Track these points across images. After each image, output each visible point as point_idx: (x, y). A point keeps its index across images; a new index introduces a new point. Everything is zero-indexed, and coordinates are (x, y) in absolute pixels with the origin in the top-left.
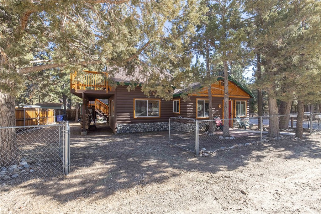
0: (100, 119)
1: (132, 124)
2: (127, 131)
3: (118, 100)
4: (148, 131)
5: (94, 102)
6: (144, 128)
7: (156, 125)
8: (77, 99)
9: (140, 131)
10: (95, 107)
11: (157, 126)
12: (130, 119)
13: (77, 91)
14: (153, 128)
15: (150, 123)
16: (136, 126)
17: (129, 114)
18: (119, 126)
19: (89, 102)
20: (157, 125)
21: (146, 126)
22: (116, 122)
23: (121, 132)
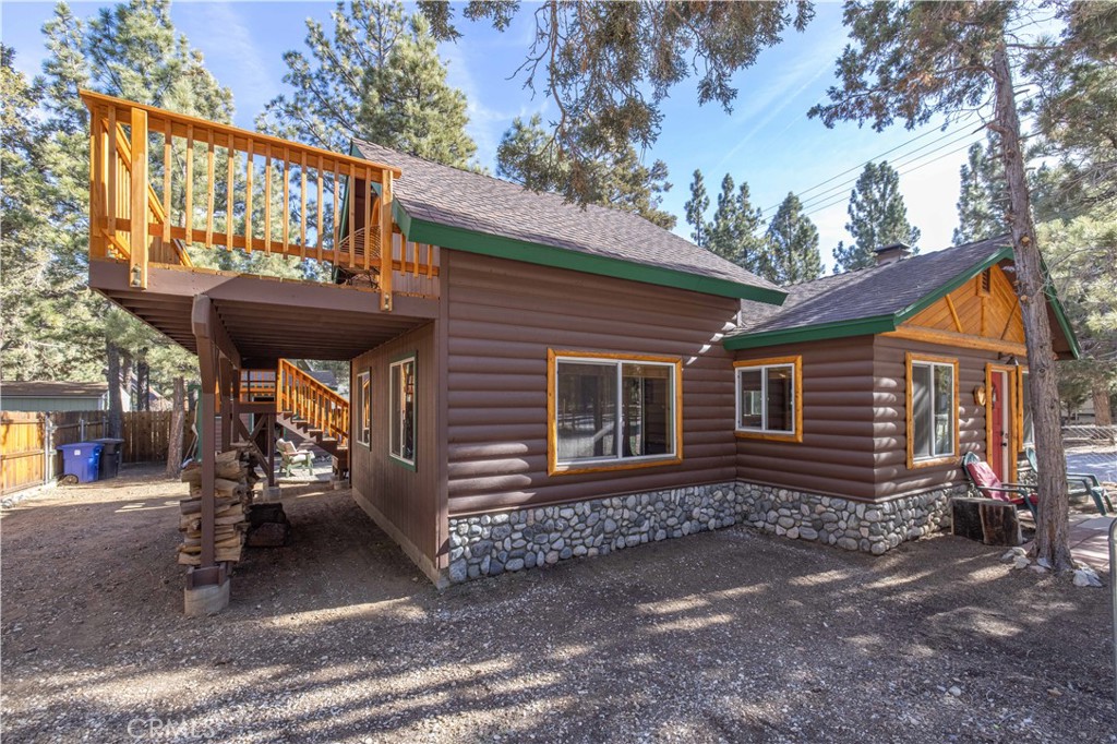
0: (296, 459)
1: (540, 513)
2: (510, 558)
3: (456, 361)
4: (621, 543)
5: (270, 375)
6: (602, 530)
7: (660, 505)
8: (174, 364)
9: (580, 550)
10: (272, 399)
11: (664, 514)
12: (527, 479)
13: (146, 277)
14: (646, 526)
15: (632, 500)
16: (561, 524)
17: (520, 447)
18: (465, 528)
19: (244, 375)
20: (668, 505)
21: (612, 517)
22: (446, 502)
23: (474, 571)
